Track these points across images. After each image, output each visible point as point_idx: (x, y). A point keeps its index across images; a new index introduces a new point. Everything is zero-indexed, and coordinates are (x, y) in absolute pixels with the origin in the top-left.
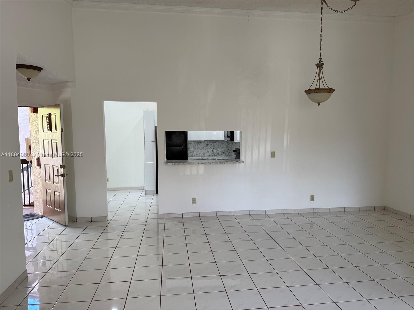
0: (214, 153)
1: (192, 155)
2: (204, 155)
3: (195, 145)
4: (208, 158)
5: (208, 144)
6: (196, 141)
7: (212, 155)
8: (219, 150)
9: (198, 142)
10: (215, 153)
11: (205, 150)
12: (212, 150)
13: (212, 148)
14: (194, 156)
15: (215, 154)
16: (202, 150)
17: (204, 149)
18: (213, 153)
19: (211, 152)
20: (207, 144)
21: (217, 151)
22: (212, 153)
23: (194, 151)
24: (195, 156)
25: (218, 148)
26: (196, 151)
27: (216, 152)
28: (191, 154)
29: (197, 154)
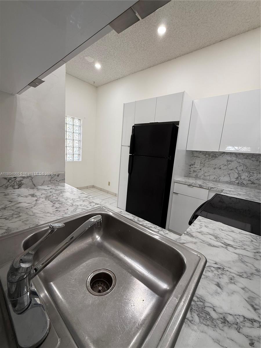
0: (241, 179)
1: (197, 175)
2: (218, 180)
3: (205, 160)
4: (213, 188)
5: (231, 161)
6: (207, 152)
7: (237, 182)
8: (255, 175)
9: (212, 155)
10: (244, 179)
11: (223, 171)
12: (238, 173)
13: (240, 169)
14: (199, 178)
15: (245, 182)
16: (217, 170)
17: (220, 168)
18: (239, 178)
19: (236, 175)
20: (228, 161)
21: (251, 177)
22: (237, 178)
23: (201, 169)
24: (202, 177)
25: (255, 172)
26: (205, 169)
27: (247, 178)
28: (195, 174)
29: (206, 174)
